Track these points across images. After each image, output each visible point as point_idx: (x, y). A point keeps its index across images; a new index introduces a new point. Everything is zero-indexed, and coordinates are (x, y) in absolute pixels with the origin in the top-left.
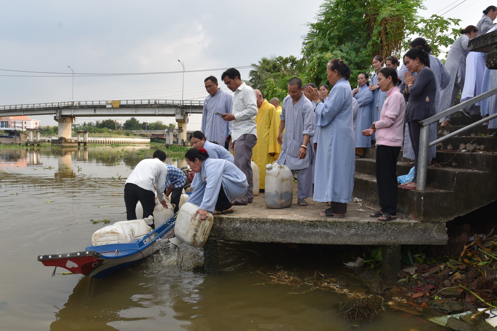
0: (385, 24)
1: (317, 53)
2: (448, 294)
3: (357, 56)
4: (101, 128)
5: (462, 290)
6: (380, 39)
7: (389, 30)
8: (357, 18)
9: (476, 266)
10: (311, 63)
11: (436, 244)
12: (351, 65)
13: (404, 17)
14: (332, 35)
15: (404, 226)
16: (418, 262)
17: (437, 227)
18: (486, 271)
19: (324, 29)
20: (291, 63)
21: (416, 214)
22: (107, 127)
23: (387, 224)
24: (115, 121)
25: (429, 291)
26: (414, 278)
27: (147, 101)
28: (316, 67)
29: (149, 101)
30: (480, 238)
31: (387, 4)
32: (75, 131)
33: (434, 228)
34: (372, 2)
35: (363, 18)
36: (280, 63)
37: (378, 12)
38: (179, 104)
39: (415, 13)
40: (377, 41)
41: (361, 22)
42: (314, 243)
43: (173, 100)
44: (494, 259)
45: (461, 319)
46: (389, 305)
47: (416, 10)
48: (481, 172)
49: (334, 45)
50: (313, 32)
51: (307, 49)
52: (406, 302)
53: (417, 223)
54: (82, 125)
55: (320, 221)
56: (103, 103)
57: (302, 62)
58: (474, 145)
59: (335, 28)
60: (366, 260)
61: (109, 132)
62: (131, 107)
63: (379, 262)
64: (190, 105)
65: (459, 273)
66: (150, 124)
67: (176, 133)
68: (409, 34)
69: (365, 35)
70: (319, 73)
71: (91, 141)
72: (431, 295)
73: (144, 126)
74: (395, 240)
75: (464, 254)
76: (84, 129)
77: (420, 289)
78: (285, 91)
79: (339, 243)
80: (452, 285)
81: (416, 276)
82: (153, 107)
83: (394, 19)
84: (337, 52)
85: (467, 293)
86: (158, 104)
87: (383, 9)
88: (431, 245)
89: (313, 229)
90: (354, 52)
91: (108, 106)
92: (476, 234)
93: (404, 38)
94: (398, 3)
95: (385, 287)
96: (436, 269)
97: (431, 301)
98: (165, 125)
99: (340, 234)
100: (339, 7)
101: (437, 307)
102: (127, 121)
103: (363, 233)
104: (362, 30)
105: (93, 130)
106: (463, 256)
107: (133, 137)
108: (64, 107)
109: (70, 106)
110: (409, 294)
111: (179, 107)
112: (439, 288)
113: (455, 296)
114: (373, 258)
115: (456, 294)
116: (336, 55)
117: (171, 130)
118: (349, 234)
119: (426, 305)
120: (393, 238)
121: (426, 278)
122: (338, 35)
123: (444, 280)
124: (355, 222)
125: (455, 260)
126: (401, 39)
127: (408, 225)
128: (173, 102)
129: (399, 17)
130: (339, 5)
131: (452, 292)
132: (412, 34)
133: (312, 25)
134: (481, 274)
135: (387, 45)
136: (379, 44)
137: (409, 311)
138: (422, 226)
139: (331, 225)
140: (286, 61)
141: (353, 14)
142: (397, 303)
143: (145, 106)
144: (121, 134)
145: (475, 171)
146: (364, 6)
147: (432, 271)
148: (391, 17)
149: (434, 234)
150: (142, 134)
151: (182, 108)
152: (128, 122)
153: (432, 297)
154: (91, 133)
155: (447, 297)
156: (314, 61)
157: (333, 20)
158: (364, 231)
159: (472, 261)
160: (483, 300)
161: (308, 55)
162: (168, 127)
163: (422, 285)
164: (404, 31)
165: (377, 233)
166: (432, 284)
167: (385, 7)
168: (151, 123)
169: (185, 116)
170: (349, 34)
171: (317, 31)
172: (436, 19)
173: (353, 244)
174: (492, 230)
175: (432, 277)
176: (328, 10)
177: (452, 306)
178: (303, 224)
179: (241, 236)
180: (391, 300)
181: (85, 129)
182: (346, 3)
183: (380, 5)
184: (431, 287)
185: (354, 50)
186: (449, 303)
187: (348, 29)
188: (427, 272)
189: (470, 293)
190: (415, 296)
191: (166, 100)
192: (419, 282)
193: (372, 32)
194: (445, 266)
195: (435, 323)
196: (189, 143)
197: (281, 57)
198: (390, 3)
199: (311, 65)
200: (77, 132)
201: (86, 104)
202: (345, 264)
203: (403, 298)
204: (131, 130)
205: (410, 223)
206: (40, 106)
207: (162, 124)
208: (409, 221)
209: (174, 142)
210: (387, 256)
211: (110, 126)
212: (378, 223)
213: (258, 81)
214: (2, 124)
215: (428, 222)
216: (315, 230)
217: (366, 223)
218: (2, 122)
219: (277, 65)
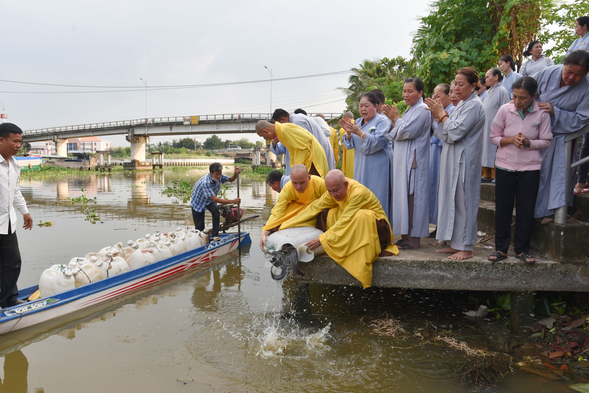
0: (515, 14)
1: (430, 53)
3: (479, 55)
4: (178, 149)
6: (509, 32)
7: (520, 21)
8: (479, 7)
10: (423, 66)
11: (580, 290)
13: (540, 3)
14: (448, 30)
15: (538, 268)
16: (558, 312)
17: (582, 269)
19: (439, 23)
20: (399, 65)
21: (554, 253)
22: (185, 146)
23: (517, 266)
24: (195, 139)
25: (571, 350)
26: (551, 333)
27: (230, 116)
28: (428, 71)
29: (232, 115)
32: (149, 152)
33: (577, 270)
35: (487, 7)
36: (385, 66)
38: (267, 118)
40: (505, 35)
41: (484, 12)
42: (425, 288)
43: (260, 114)
49: (450, 43)
50: (424, 27)
51: (417, 49)
52: (541, 363)
53: (555, 264)
54: (157, 146)
55: (432, 261)
56: (180, 119)
57: (412, 65)
59: (452, 21)
60: (490, 308)
61: (187, 153)
62: (211, 124)
63: (508, 311)
66: (234, 142)
67: (264, 152)
68: (546, 24)
69: (489, 28)
70: (432, 77)
71: (168, 163)
72: (574, 355)
73: (227, 144)
74: (526, 285)
76: (159, 150)
77: (560, 347)
78: (391, 101)
79: (456, 288)
81: (555, 331)
82: (236, 123)
83: (527, 6)
84: (455, 51)
86: (242, 119)
88: (574, 292)
89: (424, 271)
90: (475, 50)
91: (186, 123)
95: (514, 343)
96: (581, 322)
97: (573, 363)
98: (251, 142)
101: (580, 371)
102: (207, 140)
103: (487, 276)
104: (486, 22)
105: (169, 150)
107: (214, 157)
108: (137, 125)
109: (143, 124)
110: (546, 354)
112: (584, 346)
114: (500, 307)
116: (453, 54)
117: (258, 149)
118: (468, 277)
119: (567, 368)
120: (524, 282)
121: (567, 333)
122: (455, 30)
124: (476, 263)
127: (543, 267)
128: (260, 115)
129: (533, 3)
133: (423, 19)
136: (508, 39)
138: (562, 268)
139: (446, 266)
140: (392, 63)
141: (474, 3)
142: (529, 364)
143: (228, 122)
144: (201, 154)
147: (576, 324)
148: (522, 5)
149: (578, 278)
150: (225, 154)
152: (209, 140)
153: (575, 357)
154: (167, 154)
156: (426, 63)
157: (449, 11)
158: (488, 273)
161: (419, 56)
162: (254, 145)
163: (562, 341)
164: (540, 21)
165: (504, 277)
166: (576, 341)
168: (235, 140)
170: (470, 28)
171: (429, 26)
173: (474, 289)
175: (575, 332)
178: (411, 266)
180: (522, 360)
181: (161, 149)
184: (573, 344)
185: (476, 47)
187: (467, 21)
188: (568, 325)
190: (553, 355)
191: (252, 114)
193: (499, 24)
195: (579, 391)
196: (279, 163)
197: (386, 58)
199: (423, 68)
200: (152, 153)
201: (161, 121)
202: (464, 313)
203: (537, 358)
204: (212, 149)
205: (546, 264)
206: (110, 125)
207: (248, 141)
208: (545, 262)
209: (261, 163)
210: (517, 304)
211: (189, 145)
212: (505, 264)
213: (359, 89)
214: (71, 146)
215: (569, 263)
216: (427, 273)
217: (491, 264)
218: (71, 144)
219: (382, 68)
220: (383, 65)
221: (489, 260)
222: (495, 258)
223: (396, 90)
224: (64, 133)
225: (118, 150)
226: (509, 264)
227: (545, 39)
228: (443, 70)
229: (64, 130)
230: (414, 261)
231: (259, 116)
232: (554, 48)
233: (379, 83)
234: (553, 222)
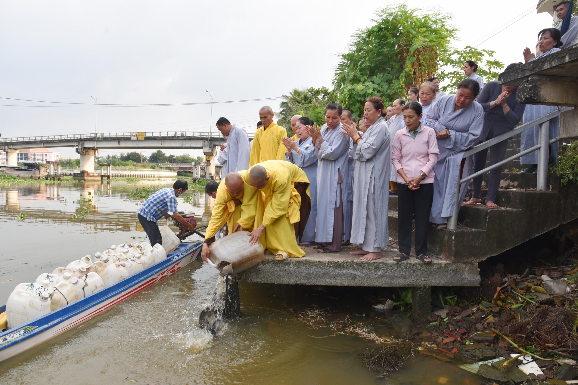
0: (418, 55)
1: (348, 84)
2: (480, 338)
3: (389, 88)
4: (125, 161)
5: (495, 335)
6: (413, 70)
7: (422, 61)
8: (389, 48)
9: (510, 308)
10: (342, 95)
11: (468, 285)
12: (384, 97)
13: (438, 48)
14: (363, 66)
15: (434, 267)
16: (450, 304)
17: (469, 267)
18: (520, 314)
19: (356, 59)
20: (323, 95)
21: (447, 254)
22: (132, 160)
23: (417, 265)
24: (141, 154)
25: (461, 336)
26: (445, 322)
27: (174, 133)
28: (347, 99)
29: (176, 133)
30: (514, 279)
31: (420, 34)
32: (98, 164)
33: (466, 269)
34: (405, 33)
35: (396, 48)
36: (311, 95)
37: (411, 43)
38: (207, 136)
39: (449, 44)
40: (410, 72)
41: (393, 53)
42: (340, 285)
43: (201, 133)
44: (527, 301)
45: (493, 366)
46: (419, 351)
47: (449, 41)
48: (515, 210)
49: (365, 77)
50: (344, 63)
51: (338, 80)
52: (436, 348)
53: (448, 263)
54: (105, 158)
55: (346, 262)
56: (127, 135)
57: (333, 94)
58: (508, 182)
59: (367, 58)
60: (395, 302)
61: (134, 165)
62: (156, 140)
63: (409, 304)
64: (218, 137)
65: (492, 316)
66: (177, 157)
67: (204, 167)
68: (442, 66)
69: (397, 66)
70: (350, 105)
71: (115, 174)
72: (462, 340)
73: (171, 159)
74: (425, 281)
75: (497, 296)
76: (108, 162)
77: (452, 333)
79: (366, 285)
80: (485, 329)
81: (448, 320)
82: (180, 140)
83: (427, 50)
84: (369, 84)
85: (500, 338)
86: (185, 137)
87: (416, 40)
88: (464, 287)
89: (339, 270)
90: (386, 83)
91: (133, 138)
92: (510, 275)
93: (438, 69)
94: (431, 33)
95: (415, 332)
96: (468, 312)
97: (462, 347)
98: (192, 157)
99: (367, 276)
100: (371, 37)
101: (468, 353)
103: (392, 274)
104: (395, 61)
105: (117, 163)
106: (496, 298)
107: (159, 170)
108: (87, 139)
109: (93, 138)
110: (440, 339)
111: (207, 140)
112: (471, 332)
113: (487, 341)
114: (403, 301)
115: (488, 339)
116: (367, 86)
117: (198, 163)
118: (377, 275)
119: (457, 352)
120: (423, 279)
121: (458, 321)
122: (370, 66)
123: (476, 323)
124: (383, 263)
125: (488, 302)
126: (435, 71)
127: (438, 266)
129: (432, 48)
130: (370, 35)
131: (484, 336)
132: (445, 66)
133: (343, 55)
134: (515, 317)
135: (421, 77)
136: (412, 76)
137: (439, 357)
138: (453, 267)
139: (358, 266)
140: (317, 92)
141: (386, 44)
142: (427, 348)
143: (171, 139)
144: (147, 167)
145: (508, 208)
146: (396, 37)
147: (465, 314)
148: (424, 48)
149: (466, 275)
150: (169, 168)
151: (210, 140)
152: (154, 155)
153: (464, 341)
154: (115, 166)
155: (479, 342)
156: (345, 93)
157: (364, 50)
158: (393, 272)
159: (505, 303)
160: (516, 346)
161: (339, 87)
162: (195, 160)
163: (453, 328)
164: (438, 63)
165: (406, 274)
166: (464, 328)
167: (417, 37)
168: (178, 155)
169: (213, 148)
170: (381, 65)
171: (348, 62)
172: (470, 50)
173: (381, 286)
174: (527, 270)
175: (464, 320)
176: (359, 40)
177: (484, 352)
178: (328, 266)
179: (264, 277)
180: (420, 345)
182: (378, 33)
183: (413, 35)
184: (463, 331)
185: (387, 81)
186: (481, 349)
187: (380, 59)
188: (459, 315)
189: (503, 338)
190: (446, 340)
191: (193, 132)
192: (450, 326)
193: (405, 63)
194: (477, 309)
195: (466, 371)
196: (217, 176)
197: (312, 88)
198: (423, 33)
199: (342, 97)
200: (100, 165)
201: (110, 136)
202: (373, 306)
203: (433, 344)
204: (157, 163)
205: (441, 263)
206: (61, 138)
207: (190, 157)
208: (440, 262)
209: (201, 176)
210: (417, 298)
211: (135, 159)
212: (407, 263)
213: (289, 113)
214: (21, 156)
215: (459, 262)
216: (342, 272)
217: (395, 264)
218: (22, 155)
219: (308, 96)
220: (310, 93)
221: (394, 260)
222: (399, 258)
223: (320, 115)
224: (15, 144)
225: (68, 161)
226: (411, 264)
227: (442, 78)
228: (359, 99)
229: (15, 141)
230: (330, 262)
231: (200, 135)
232: (449, 85)
233: (306, 109)
234: (446, 228)
